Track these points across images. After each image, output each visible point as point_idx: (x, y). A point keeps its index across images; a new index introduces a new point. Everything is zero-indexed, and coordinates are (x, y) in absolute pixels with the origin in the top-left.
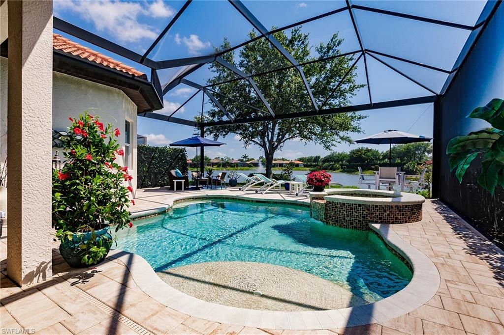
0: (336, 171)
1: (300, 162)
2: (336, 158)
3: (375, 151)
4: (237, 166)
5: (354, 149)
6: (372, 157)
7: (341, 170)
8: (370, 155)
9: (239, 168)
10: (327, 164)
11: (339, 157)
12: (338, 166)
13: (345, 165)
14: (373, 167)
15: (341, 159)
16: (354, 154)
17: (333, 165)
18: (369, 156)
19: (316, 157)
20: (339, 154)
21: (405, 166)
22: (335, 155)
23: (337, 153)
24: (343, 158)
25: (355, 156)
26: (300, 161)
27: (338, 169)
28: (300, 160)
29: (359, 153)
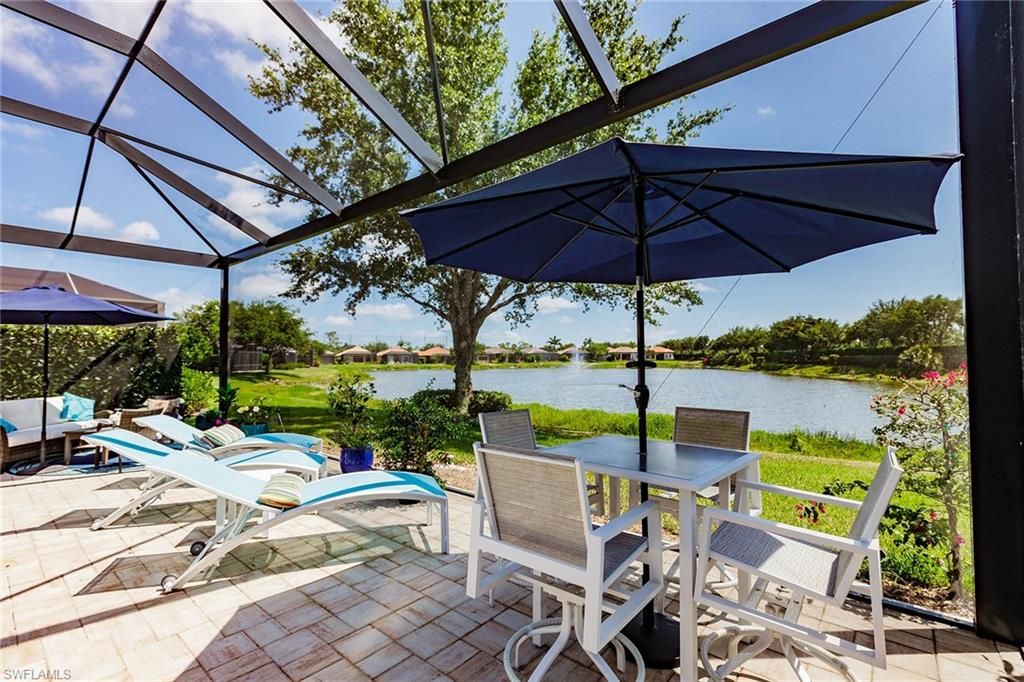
0: (742, 368)
1: (667, 350)
2: (740, 341)
3: (829, 322)
4: (538, 360)
5: (781, 320)
6: (821, 336)
7: (752, 365)
8: (817, 332)
9: (541, 364)
10: (721, 353)
11: (747, 338)
12: (745, 356)
13: (761, 355)
14: (826, 358)
15: (752, 342)
16: (780, 330)
17: (737, 354)
18: (814, 334)
19: (700, 339)
20: (748, 331)
21: (901, 356)
22: (739, 333)
23: (744, 330)
24: (758, 339)
25: (782, 335)
26: (666, 347)
27: (746, 363)
28: (666, 345)
29: (792, 329)
